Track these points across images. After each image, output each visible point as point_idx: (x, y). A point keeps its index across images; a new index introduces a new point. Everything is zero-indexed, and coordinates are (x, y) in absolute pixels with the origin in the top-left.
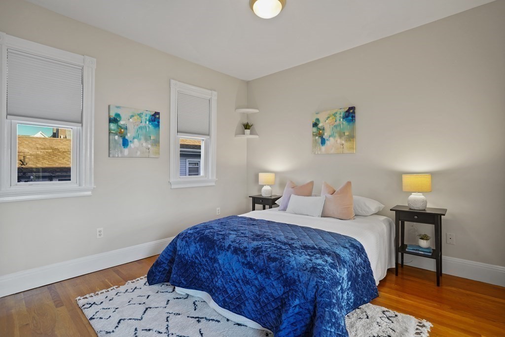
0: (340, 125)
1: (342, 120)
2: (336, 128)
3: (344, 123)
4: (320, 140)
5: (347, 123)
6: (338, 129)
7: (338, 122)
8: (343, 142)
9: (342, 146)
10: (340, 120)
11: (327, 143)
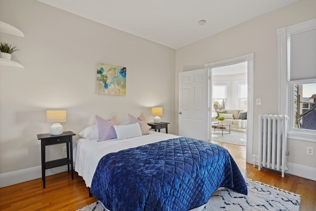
0: (118, 77)
1: (119, 74)
2: (116, 78)
3: (121, 76)
4: (103, 84)
5: (122, 77)
6: (117, 79)
7: (116, 75)
8: (120, 88)
9: (119, 91)
10: (118, 74)
11: (109, 87)
